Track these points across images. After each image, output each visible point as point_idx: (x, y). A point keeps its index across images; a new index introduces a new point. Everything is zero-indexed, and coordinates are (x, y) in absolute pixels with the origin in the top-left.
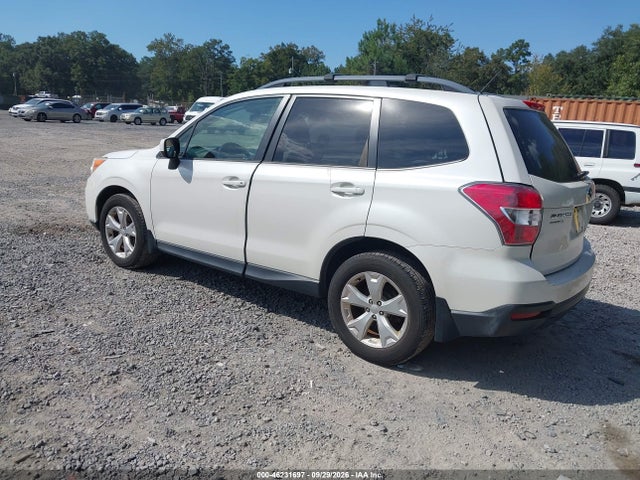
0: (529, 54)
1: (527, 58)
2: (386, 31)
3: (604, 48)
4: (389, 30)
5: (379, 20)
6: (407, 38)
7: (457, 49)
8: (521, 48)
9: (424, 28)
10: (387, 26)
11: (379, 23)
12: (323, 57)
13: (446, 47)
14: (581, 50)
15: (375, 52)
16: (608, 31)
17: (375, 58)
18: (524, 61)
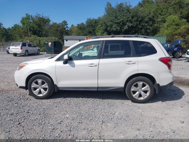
0: (67, 24)
1: (67, 25)
2: (29, 17)
3: (88, 23)
4: (30, 17)
5: (26, 14)
6: (36, 19)
7: (51, 23)
8: (65, 23)
9: (41, 17)
10: (29, 16)
11: (26, 15)
12: (2, 25)
13: (49, 22)
14: (82, 24)
15: (27, 24)
16: (88, 19)
17: (28, 26)
18: (66, 26)
